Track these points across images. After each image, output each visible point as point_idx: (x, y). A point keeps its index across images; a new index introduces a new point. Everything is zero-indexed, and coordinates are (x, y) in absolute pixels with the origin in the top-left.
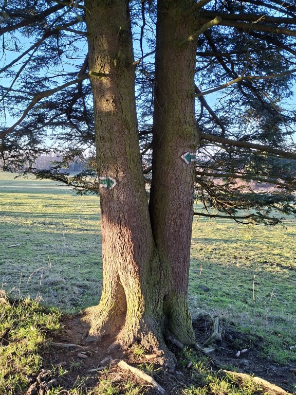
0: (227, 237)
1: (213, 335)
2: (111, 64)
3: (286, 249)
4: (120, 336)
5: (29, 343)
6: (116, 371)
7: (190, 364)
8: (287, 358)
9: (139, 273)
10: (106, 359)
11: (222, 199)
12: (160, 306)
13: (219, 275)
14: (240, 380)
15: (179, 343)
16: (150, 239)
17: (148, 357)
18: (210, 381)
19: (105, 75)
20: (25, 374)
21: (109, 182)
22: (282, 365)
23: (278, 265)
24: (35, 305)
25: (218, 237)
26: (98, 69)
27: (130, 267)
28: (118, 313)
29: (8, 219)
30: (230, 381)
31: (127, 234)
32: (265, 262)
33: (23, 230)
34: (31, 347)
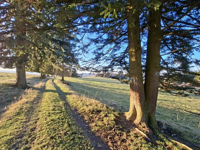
0: (164, 99)
1: (163, 127)
2: (135, 49)
3: (187, 106)
4: (135, 121)
5: (112, 118)
6: (135, 130)
7: (157, 134)
8: (193, 141)
9: (141, 105)
10: (132, 127)
11: (167, 87)
12: (147, 116)
13: (163, 110)
14: (176, 144)
15: (153, 127)
16: (144, 97)
17: (144, 129)
18: (165, 141)
19: (133, 52)
20: (111, 125)
21: (133, 80)
22: (191, 143)
23: (185, 110)
24: (112, 109)
25: (161, 99)
26: (131, 50)
27: (138, 103)
28: (134, 115)
29: (103, 88)
30: (172, 143)
31: (138, 94)
32: (180, 109)
33: (106, 91)
34: (112, 119)
